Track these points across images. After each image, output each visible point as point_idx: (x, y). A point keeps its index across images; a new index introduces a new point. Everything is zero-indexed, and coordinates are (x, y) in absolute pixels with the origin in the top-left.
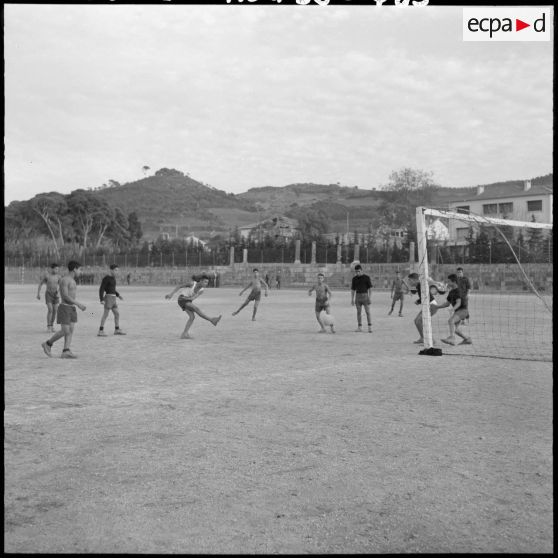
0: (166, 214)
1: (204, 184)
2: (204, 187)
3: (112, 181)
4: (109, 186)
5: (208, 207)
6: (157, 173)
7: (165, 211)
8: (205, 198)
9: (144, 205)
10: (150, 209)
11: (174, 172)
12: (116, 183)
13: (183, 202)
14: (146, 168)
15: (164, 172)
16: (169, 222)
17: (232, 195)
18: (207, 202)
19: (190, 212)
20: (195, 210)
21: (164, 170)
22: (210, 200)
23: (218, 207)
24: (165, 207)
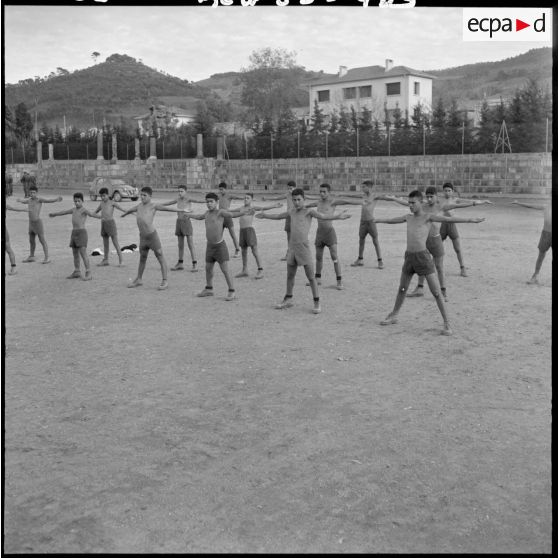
0: (116, 103)
1: (159, 71)
2: (158, 73)
3: (59, 69)
4: (57, 74)
5: (159, 95)
6: (108, 59)
7: (114, 100)
8: (157, 86)
9: (93, 95)
10: (99, 99)
11: (125, 58)
12: (64, 71)
13: (133, 90)
14: (96, 54)
15: (116, 58)
16: (117, 111)
17: (186, 81)
18: (158, 91)
19: (140, 100)
20: (145, 98)
21: (116, 56)
22: (161, 88)
23: (171, 95)
24: (114, 96)
